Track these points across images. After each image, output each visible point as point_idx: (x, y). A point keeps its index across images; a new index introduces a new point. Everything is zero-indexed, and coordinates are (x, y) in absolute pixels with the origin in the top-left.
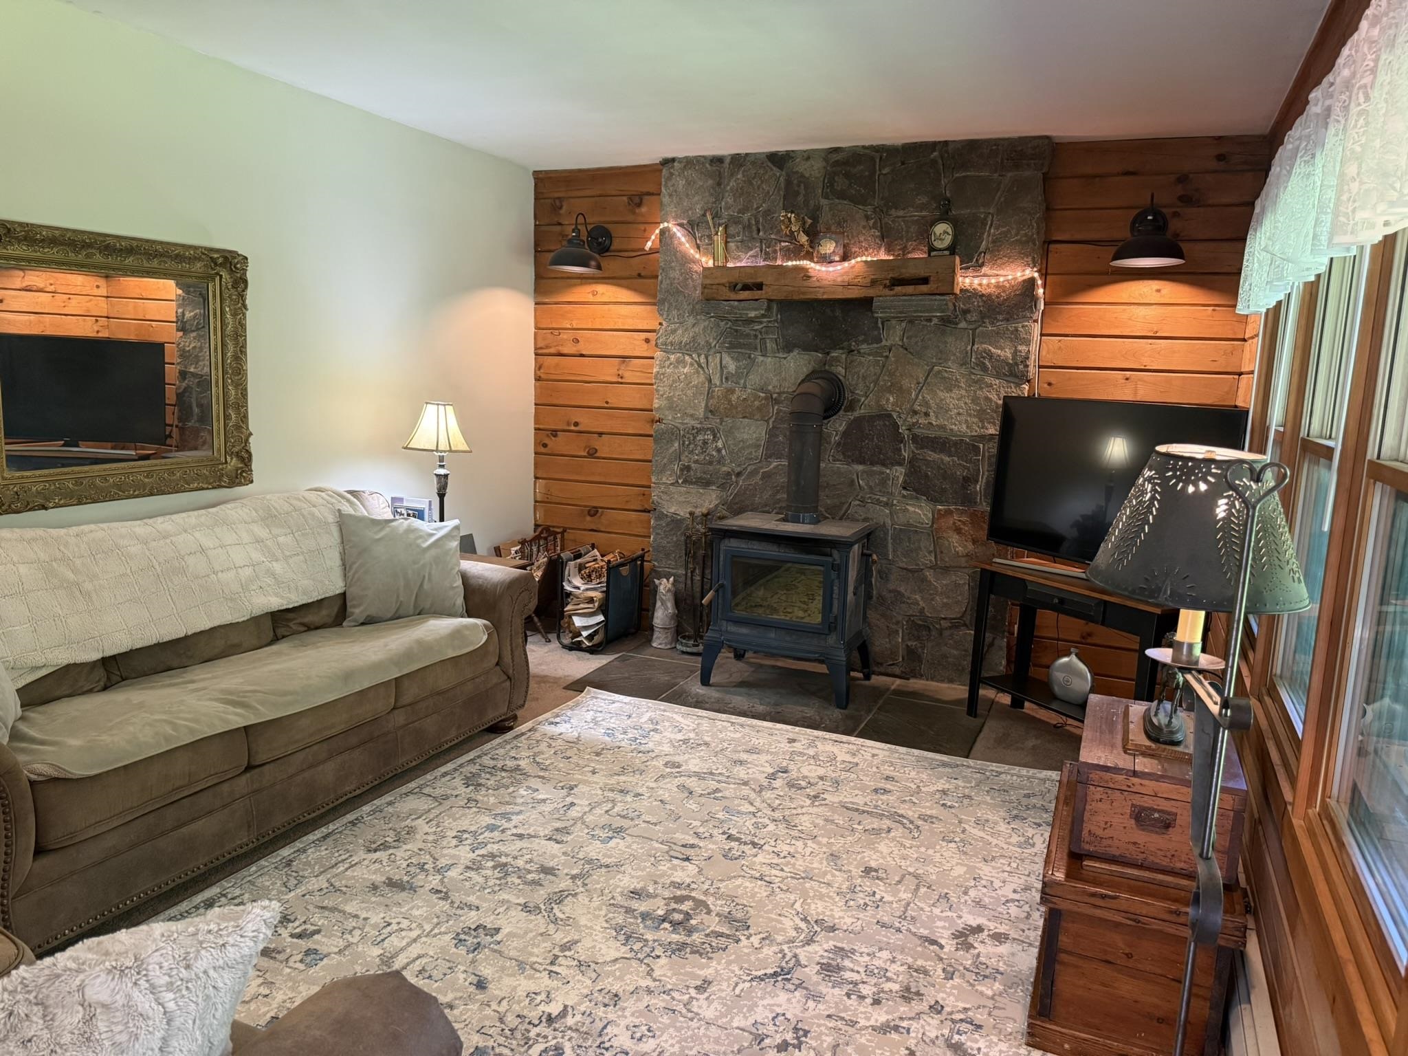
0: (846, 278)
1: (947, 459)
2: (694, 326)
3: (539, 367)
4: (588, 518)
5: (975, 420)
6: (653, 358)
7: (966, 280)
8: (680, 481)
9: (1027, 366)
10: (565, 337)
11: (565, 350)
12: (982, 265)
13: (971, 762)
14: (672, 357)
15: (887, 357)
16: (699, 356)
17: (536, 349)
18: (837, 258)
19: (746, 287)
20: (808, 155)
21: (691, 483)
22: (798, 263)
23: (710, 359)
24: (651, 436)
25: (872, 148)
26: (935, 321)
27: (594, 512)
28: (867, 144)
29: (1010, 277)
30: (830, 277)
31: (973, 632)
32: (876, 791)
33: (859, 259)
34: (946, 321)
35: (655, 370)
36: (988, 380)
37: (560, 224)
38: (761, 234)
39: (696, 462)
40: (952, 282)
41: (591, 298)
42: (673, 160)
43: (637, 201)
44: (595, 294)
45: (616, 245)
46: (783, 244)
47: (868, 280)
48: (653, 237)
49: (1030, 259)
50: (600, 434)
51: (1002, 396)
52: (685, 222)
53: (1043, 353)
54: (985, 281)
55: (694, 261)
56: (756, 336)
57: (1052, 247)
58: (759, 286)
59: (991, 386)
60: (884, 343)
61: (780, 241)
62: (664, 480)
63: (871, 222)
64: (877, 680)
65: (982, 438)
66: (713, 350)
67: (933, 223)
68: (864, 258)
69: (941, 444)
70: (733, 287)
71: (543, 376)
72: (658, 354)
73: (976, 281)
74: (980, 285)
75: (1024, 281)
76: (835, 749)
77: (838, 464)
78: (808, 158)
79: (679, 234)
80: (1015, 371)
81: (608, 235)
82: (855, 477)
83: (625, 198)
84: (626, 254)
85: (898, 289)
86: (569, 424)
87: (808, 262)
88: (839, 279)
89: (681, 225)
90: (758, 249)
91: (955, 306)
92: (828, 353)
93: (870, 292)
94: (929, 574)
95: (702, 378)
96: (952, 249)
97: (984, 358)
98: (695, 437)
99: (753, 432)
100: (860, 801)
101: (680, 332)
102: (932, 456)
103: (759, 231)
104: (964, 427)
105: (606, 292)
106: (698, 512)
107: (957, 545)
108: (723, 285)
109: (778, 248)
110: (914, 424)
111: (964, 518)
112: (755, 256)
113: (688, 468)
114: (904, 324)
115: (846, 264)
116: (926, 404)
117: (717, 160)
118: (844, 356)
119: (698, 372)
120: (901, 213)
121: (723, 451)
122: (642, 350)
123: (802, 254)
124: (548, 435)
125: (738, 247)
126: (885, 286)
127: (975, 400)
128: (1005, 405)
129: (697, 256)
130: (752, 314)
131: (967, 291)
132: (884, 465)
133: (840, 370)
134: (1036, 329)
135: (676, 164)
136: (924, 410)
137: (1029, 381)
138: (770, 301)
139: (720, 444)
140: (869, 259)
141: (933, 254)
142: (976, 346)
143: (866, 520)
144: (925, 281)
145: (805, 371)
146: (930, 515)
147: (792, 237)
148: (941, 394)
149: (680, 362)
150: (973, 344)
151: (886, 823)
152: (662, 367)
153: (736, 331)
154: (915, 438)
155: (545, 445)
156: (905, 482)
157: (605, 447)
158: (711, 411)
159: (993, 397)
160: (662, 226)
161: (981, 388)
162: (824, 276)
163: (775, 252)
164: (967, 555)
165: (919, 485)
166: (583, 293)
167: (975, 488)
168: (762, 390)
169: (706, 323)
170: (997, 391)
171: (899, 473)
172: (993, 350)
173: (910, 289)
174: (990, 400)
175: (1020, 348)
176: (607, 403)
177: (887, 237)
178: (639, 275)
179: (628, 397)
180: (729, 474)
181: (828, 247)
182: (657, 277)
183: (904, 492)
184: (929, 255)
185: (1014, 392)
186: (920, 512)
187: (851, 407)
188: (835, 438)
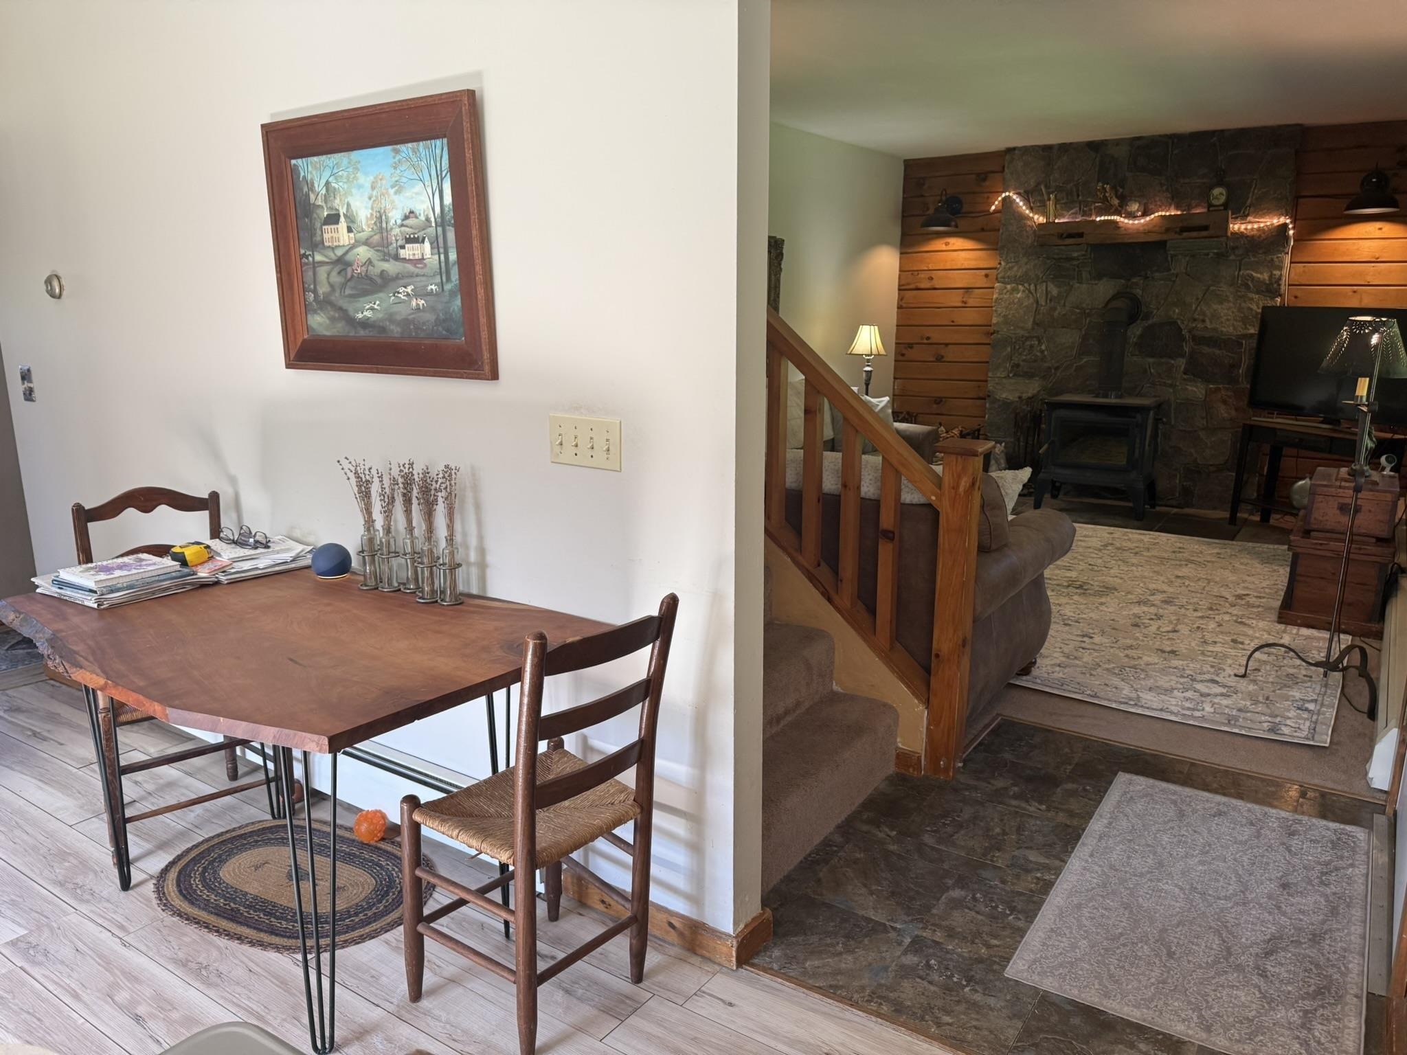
0: (1146, 228)
1: (1217, 352)
2: (1026, 264)
3: (901, 299)
4: (935, 406)
5: (1240, 324)
6: (993, 288)
7: (1236, 227)
8: (1011, 375)
9: (1279, 285)
10: (923, 276)
11: (922, 286)
12: (1248, 215)
13: (1234, 542)
14: (1009, 287)
15: (1174, 281)
16: (1030, 285)
17: (899, 286)
18: (1140, 213)
19: (1070, 236)
20: (1117, 142)
21: (1019, 376)
22: (1109, 218)
23: (1038, 287)
24: (989, 344)
25: (1166, 136)
26: (1211, 255)
27: (939, 401)
28: (1162, 133)
29: (1268, 224)
30: (1135, 227)
31: (1234, 474)
32: (1174, 552)
33: (1156, 214)
34: (1219, 255)
35: (995, 296)
36: (1251, 295)
37: (922, 196)
38: (1080, 198)
39: (1024, 361)
40: (1227, 227)
41: (944, 247)
42: (1014, 149)
43: (983, 177)
44: (947, 244)
45: (966, 208)
46: (1097, 205)
47: (1164, 229)
48: (996, 203)
49: (1284, 211)
50: (947, 345)
51: (1261, 307)
52: (1022, 191)
53: (1292, 275)
54: (1249, 227)
55: (1028, 218)
56: (1074, 270)
57: (1301, 200)
58: (1081, 235)
59: (1252, 299)
60: (1172, 271)
61: (1095, 203)
62: (998, 375)
63: (1164, 188)
64: (1158, 509)
65: (1245, 336)
66: (1040, 280)
67: (1211, 188)
68: (1160, 213)
69: (1215, 341)
70: (1061, 236)
71: (904, 305)
72: (997, 285)
73: (1243, 227)
74: (1246, 229)
75: (1279, 226)
76: (1142, 537)
77: (1135, 358)
78: (1117, 145)
79: (1018, 200)
80: (1272, 289)
81: (960, 202)
82: (1147, 367)
83: (974, 176)
84: (973, 215)
85: (1185, 234)
86: (922, 338)
87: (1118, 218)
88: (1141, 229)
89: (1019, 194)
90: (1078, 209)
91: (1226, 245)
92: (1129, 280)
93: (1165, 237)
94: (1202, 434)
95: (1031, 300)
96: (1226, 206)
97: (1247, 280)
98: (1023, 344)
99: (1070, 338)
100: (1165, 555)
101: (1015, 269)
102: (1206, 350)
103: (1078, 196)
104: (1231, 328)
105: (957, 243)
106: (1025, 396)
107: (1223, 412)
108: (1053, 235)
109: (1093, 207)
110: (1193, 328)
111: (1229, 393)
112: (1076, 213)
113: (1018, 366)
114: (1187, 258)
115: (1148, 219)
116: (1204, 314)
117: (1047, 148)
118: (1142, 281)
119: (1028, 297)
120: (1187, 181)
121: (1046, 353)
122: (982, 282)
123: (1111, 211)
124: (906, 348)
125: (1062, 207)
126: (1176, 233)
127: (1240, 309)
128: (1263, 313)
129: (1031, 215)
130: (1075, 255)
131: (1236, 233)
132: (1171, 357)
133: (1138, 292)
134: (1288, 259)
135: (1016, 152)
136: (1201, 317)
137: (1280, 295)
138: (1088, 244)
139: (1043, 347)
140: (1163, 213)
141: (1211, 209)
142: (1241, 273)
143: (1155, 396)
144: (1206, 228)
145: (1111, 292)
146: (1204, 392)
147: (1105, 200)
148: (1215, 307)
149: (1014, 290)
150: (1240, 270)
151: (1184, 563)
152: (1000, 294)
153: (1059, 266)
154: (1194, 338)
155: (903, 355)
156: (1185, 369)
157: (950, 354)
158: (1037, 324)
159: (1254, 307)
160: (1003, 195)
161: (1245, 302)
162: (1130, 226)
163: (1091, 210)
164: (1231, 420)
165: (1196, 370)
166: (939, 244)
167: (1238, 371)
168: (1077, 308)
169: (1036, 262)
170: (1257, 304)
171: (1181, 363)
172: (1254, 274)
173: (1194, 234)
174: (1252, 309)
175: (1275, 272)
176: (953, 322)
177: (1176, 198)
178: (983, 230)
179: (970, 317)
180: (1049, 368)
181: (1134, 207)
182: (999, 230)
183: (1185, 377)
184: (1209, 210)
185: (1270, 303)
186: (1197, 390)
187: (1147, 317)
188: (1133, 340)
